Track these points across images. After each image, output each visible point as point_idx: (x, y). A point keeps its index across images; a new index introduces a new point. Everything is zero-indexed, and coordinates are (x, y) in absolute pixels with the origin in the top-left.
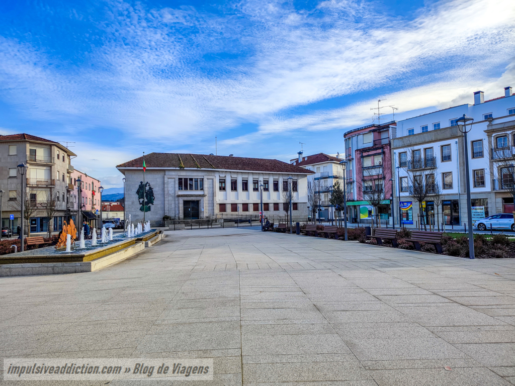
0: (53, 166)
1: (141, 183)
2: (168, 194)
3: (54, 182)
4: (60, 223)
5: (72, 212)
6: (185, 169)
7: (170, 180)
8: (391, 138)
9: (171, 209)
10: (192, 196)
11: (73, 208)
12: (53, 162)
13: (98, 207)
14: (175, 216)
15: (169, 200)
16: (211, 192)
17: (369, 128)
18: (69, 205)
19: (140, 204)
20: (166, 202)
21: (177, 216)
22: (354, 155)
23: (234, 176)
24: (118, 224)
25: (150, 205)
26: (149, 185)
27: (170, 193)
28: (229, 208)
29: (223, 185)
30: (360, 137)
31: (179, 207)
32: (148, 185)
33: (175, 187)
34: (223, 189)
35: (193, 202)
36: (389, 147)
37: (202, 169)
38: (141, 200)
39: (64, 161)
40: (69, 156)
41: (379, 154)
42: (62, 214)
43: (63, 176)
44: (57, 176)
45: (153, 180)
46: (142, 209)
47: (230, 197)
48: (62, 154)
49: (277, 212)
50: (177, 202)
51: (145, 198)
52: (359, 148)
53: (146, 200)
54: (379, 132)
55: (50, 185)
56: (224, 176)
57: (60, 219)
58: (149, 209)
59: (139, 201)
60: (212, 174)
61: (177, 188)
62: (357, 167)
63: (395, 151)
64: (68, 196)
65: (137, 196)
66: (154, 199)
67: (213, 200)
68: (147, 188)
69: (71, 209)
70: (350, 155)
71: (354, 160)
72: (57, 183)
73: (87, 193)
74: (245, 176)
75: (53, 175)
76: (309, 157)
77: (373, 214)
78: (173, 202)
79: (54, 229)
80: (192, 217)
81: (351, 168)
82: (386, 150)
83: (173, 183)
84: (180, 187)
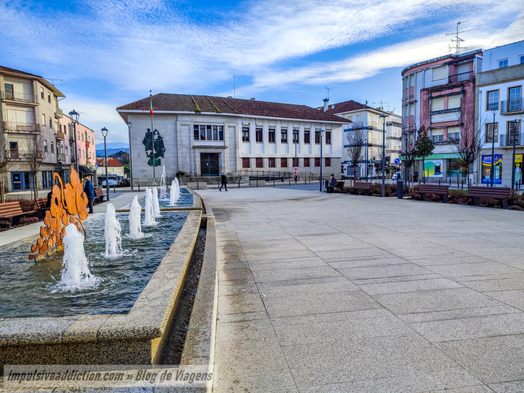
0: (36, 107)
1: (149, 130)
2: (182, 144)
3: (39, 127)
4: (50, 179)
5: (64, 165)
6: (202, 113)
7: (183, 127)
8: (476, 72)
9: (186, 163)
10: (211, 147)
11: (65, 161)
12: (35, 102)
13: (93, 162)
14: (191, 172)
15: (184, 152)
16: (233, 143)
17: (443, 59)
18: (60, 157)
19: (148, 156)
20: (180, 155)
21: (193, 172)
22: (418, 96)
23: (260, 123)
24: (120, 181)
25: (160, 158)
26: (158, 134)
27: (184, 143)
28: (253, 163)
29: (247, 135)
30: (429, 72)
31: (195, 161)
32: (156, 133)
33: (190, 137)
34: (246, 139)
35: (212, 155)
36: (472, 84)
37: (222, 114)
38: (149, 152)
39: (50, 101)
40: (56, 96)
41: (457, 94)
42: (52, 168)
43: (51, 121)
44: (42, 121)
45: (164, 127)
46: (150, 163)
47: (254, 150)
48: (47, 93)
49: (307, 168)
50: (192, 155)
51: (154, 149)
52: (426, 87)
53: (155, 152)
54: (455, 66)
55: (34, 132)
56: (248, 124)
57: (50, 175)
58: (159, 163)
59: (147, 153)
60: (234, 120)
61: (192, 138)
62: (422, 111)
63: (481, 89)
64: (58, 146)
65: (144, 147)
66: (164, 151)
67: (235, 153)
68: (156, 137)
69: (63, 163)
70: (412, 97)
71: (418, 104)
72: (42, 128)
73: (81, 144)
74: (272, 124)
75: (37, 118)
76: (336, 105)
77: (441, 171)
78: (188, 155)
79: (44, 187)
80: (211, 173)
81: (412, 113)
82: (467, 88)
83: (187, 131)
84: (196, 137)
